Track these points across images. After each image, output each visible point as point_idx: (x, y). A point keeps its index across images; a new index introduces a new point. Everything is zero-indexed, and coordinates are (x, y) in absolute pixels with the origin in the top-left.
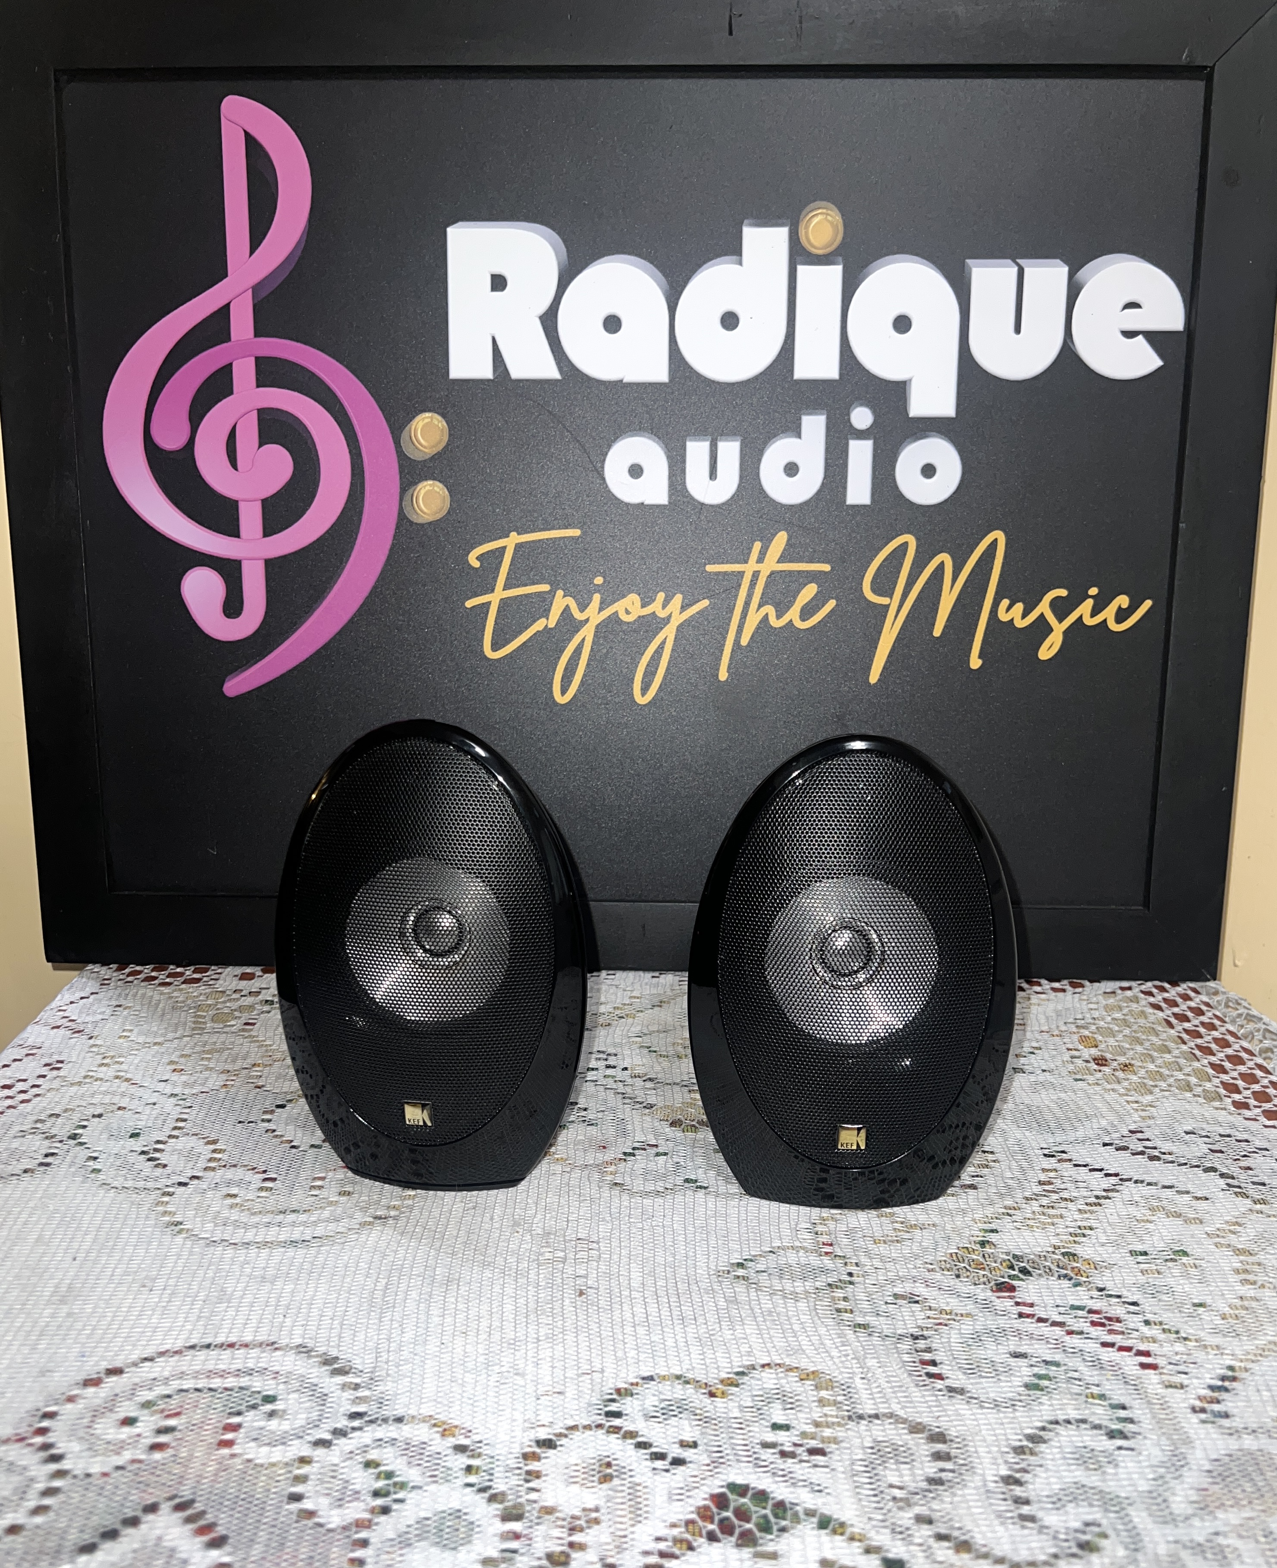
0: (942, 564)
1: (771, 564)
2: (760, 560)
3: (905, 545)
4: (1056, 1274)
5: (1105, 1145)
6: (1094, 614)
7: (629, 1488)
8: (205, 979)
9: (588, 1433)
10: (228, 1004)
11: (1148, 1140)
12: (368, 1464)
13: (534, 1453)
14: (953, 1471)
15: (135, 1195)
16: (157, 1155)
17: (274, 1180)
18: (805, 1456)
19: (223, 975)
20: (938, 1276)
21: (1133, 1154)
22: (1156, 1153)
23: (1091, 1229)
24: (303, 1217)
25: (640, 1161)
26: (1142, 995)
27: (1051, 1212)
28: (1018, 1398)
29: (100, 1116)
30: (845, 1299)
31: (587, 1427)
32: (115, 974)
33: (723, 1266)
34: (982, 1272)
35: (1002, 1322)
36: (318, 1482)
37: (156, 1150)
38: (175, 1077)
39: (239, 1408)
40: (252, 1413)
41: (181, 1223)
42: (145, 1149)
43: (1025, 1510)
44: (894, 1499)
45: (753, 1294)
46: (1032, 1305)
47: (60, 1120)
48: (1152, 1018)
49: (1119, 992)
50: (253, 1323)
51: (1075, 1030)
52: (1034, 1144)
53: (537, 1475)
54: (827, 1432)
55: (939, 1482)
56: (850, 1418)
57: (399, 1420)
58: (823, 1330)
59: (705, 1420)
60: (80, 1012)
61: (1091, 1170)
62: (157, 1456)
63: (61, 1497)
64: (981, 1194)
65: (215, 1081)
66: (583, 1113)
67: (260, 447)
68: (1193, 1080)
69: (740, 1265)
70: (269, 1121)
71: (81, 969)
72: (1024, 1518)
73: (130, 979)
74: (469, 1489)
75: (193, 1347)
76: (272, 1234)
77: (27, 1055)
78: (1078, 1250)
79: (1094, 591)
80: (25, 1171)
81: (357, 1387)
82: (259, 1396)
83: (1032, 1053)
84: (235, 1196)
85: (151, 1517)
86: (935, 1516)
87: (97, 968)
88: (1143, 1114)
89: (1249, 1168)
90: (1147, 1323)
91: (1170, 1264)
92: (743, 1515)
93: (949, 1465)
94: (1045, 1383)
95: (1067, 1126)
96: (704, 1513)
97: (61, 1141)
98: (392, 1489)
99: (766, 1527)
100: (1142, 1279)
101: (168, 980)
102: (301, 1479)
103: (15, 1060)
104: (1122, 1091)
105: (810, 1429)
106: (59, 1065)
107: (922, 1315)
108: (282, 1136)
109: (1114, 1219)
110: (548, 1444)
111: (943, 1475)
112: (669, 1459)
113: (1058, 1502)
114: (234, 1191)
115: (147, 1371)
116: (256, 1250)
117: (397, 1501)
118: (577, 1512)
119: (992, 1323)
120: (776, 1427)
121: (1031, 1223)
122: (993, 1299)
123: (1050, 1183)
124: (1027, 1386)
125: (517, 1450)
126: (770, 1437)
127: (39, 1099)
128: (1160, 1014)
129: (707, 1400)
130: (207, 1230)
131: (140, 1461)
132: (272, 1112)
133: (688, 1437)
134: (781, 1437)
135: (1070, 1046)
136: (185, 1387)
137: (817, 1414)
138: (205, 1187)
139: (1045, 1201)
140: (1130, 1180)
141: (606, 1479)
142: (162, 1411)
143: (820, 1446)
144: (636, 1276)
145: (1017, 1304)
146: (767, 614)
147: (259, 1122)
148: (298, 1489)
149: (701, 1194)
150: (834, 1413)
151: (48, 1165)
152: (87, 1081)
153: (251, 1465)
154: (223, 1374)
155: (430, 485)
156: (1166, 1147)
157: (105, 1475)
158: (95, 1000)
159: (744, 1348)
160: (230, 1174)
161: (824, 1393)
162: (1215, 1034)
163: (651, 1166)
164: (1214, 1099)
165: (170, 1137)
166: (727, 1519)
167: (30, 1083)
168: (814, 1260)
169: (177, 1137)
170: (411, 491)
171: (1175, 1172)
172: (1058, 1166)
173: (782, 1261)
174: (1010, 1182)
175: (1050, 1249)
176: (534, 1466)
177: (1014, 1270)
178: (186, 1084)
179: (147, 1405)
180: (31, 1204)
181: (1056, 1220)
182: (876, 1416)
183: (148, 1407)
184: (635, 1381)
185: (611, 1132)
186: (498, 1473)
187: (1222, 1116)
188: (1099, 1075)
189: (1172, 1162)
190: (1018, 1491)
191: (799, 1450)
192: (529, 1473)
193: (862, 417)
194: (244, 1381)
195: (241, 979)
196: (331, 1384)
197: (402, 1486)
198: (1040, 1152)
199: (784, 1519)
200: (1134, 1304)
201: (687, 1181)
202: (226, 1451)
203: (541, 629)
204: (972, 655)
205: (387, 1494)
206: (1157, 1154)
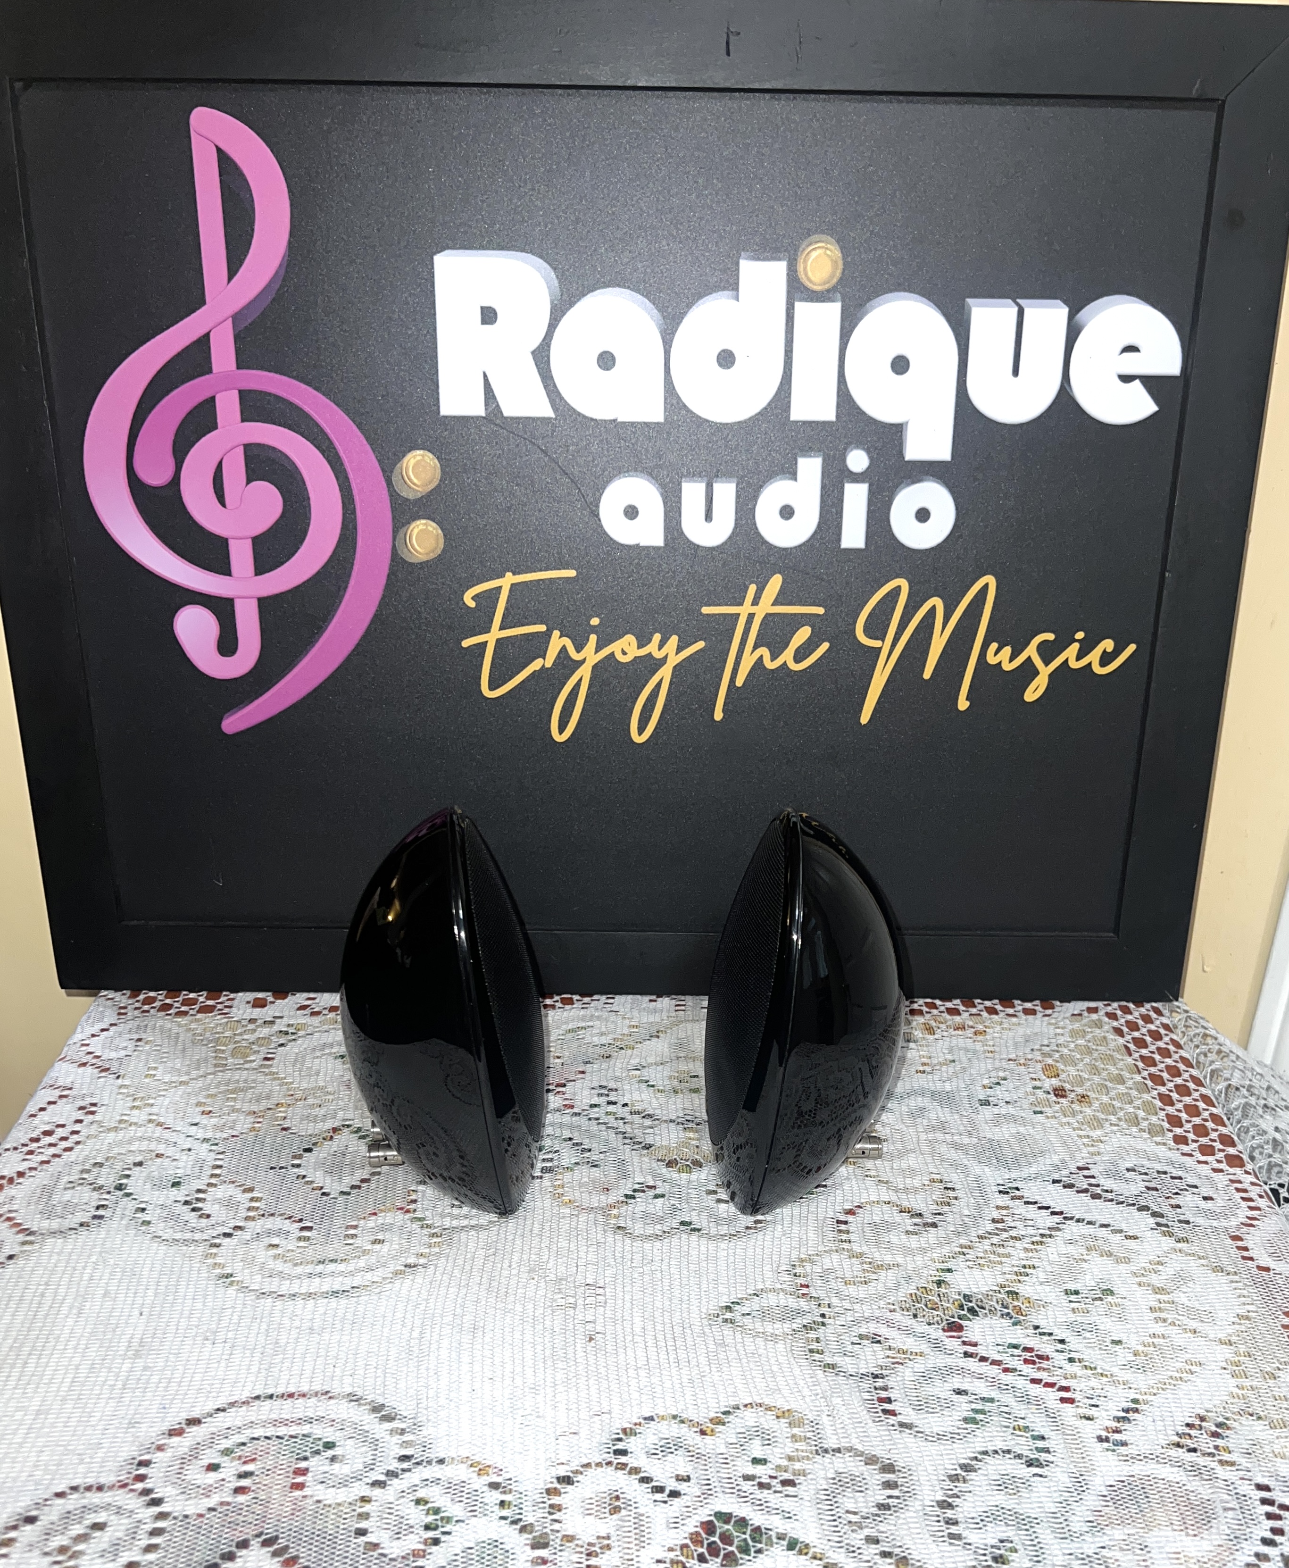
0: (934, 607)
1: (766, 606)
2: (755, 602)
3: (898, 589)
4: (999, 1313)
5: (1054, 1182)
6: (1078, 658)
7: (635, 1518)
8: (219, 1006)
9: (599, 1469)
10: (245, 1037)
11: (1093, 1177)
12: (418, 1502)
13: (555, 1489)
14: (898, 1497)
15: (185, 1248)
16: (200, 1205)
17: (310, 1229)
18: (779, 1488)
19: (235, 1003)
20: (898, 1316)
21: (1078, 1192)
22: (1098, 1190)
23: (1034, 1267)
24: (342, 1267)
25: (641, 1204)
26: (1106, 1019)
27: (1001, 1250)
28: (957, 1431)
29: (140, 1164)
30: (818, 1340)
31: (599, 1465)
32: (130, 1001)
33: (713, 1308)
34: (935, 1313)
35: (949, 1360)
36: (378, 1519)
37: (198, 1200)
38: (204, 1120)
39: (305, 1454)
40: (317, 1457)
41: (231, 1275)
42: (188, 1198)
43: (954, 1529)
44: (850, 1522)
45: (738, 1336)
46: (975, 1345)
47: (104, 1170)
48: (1112, 1045)
49: (1085, 1014)
50: (307, 1374)
51: (1039, 1058)
52: (991, 1181)
53: (557, 1508)
54: (797, 1466)
55: (886, 1507)
56: (817, 1453)
57: (441, 1461)
58: (797, 1371)
59: (695, 1456)
60: (103, 1047)
61: (1040, 1208)
62: (241, 1498)
63: (167, 1536)
64: (941, 1232)
65: (244, 1124)
66: (587, 1154)
67: (248, 483)
68: (1141, 1114)
69: (728, 1308)
70: (299, 1166)
71: (95, 995)
72: (952, 1536)
73: (146, 1007)
74: (503, 1522)
75: (258, 1398)
76: (315, 1285)
77: (61, 1097)
78: (1022, 1289)
79: (1080, 635)
80: (82, 1225)
81: (403, 1432)
82: (321, 1443)
83: (998, 1084)
84: (277, 1246)
85: (244, 1552)
86: (881, 1537)
87: (111, 994)
88: (1091, 1149)
89: (1179, 1207)
90: (1071, 1360)
91: (1098, 1303)
92: (726, 1539)
93: (895, 1492)
94: (980, 1417)
95: (1023, 1161)
96: (696, 1539)
97: (109, 1193)
98: (439, 1523)
99: (745, 1550)
100: (1072, 1317)
101: (183, 1009)
102: (365, 1516)
103: (50, 1103)
104: (1076, 1125)
105: (784, 1463)
106: (93, 1109)
107: (881, 1354)
108: (312, 1182)
109: (1054, 1257)
110: (566, 1480)
111: (890, 1501)
112: (667, 1492)
113: (980, 1523)
114: (275, 1241)
115: (222, 1421)
116: (302, 1301)
117: (444, 1533)
118: (593, 1540)
119: (941, 1360)
120: (756, 1461)
121: (982, 1261)
122: (944, 1338)
123: (1003, 1221)
124: (966, 1420)
125: (542, 1486)
126: (751, 1470)
127: (80, 1146)
128: (1121, 1041)
129: (698, 1438)
130: (256, 1282)
131: (228, 1504)
132: (300, 1157)
133: (682, 1472)
134: (759, 1470)
135: (1033, 1076)
136: (256, 1436)
137: (789, 1448)
138: (248, 1238)
139: (995, 1240)
140: (1072, 1218)
141: (615, 1510)
142: (240, 1458)
143: (792, 1478)
144: (637, 1320)
145: (964, 1343)
146: (762, 656)
147: (290, 1168)
148: (363, 1525)
149: (694, 1237)
150: (804, 1448)
151: (101, 1217)
152: (123, 1126)
153: (321, 1505)
154: (285, 1423)
155: (425, 524)
156: (1108, 1184)
157: (201, 1516)
158: (115, 1032)
159: (731, 1389)
160: (270, 1223)
161: (796, 1431)
162: (1169, 1061)
163: (651, 1209)
164: (1157, 1134)
165: (210, 1185)
166: (714, 1542)
167: (69, 1129)
168: (792, 1302)
169: (215, 1185)
170: (405, 529)
171: (1112, 1211)
172: (1011, 1203)
173: (764, 1303)
174: (966, 1219)
175: (997, 1288)
176: (556, 1500)
177: (963, 1310)
178: (216, 1128)
179: (227, 1452)
180: (93, 1259)
181: (1003, 1260)
182: (839, 1450)
183: (227, 1455)
184: (638, 1421)
185: (612, 1173)
186: (527, 1507)
187: (1162, 1151)
188: (1057, 1107)
189: (1112, 1200)
190: (950, 1513)
191: (774, 1482)
192: (552, 1506)
193: (857, 460)
194: (306, 1429)
195: (254, 1006)
196: (381, 1430)
197: (448, 1520)
198: (995, 1189)
199: (761, 1543)
200: (1062, 1341)
201: (683, 1223)
202: (297, 1493)
203: (537, 669)
204: (960, 697)
205: (436, 1528)
206: (1099, 1192)
